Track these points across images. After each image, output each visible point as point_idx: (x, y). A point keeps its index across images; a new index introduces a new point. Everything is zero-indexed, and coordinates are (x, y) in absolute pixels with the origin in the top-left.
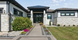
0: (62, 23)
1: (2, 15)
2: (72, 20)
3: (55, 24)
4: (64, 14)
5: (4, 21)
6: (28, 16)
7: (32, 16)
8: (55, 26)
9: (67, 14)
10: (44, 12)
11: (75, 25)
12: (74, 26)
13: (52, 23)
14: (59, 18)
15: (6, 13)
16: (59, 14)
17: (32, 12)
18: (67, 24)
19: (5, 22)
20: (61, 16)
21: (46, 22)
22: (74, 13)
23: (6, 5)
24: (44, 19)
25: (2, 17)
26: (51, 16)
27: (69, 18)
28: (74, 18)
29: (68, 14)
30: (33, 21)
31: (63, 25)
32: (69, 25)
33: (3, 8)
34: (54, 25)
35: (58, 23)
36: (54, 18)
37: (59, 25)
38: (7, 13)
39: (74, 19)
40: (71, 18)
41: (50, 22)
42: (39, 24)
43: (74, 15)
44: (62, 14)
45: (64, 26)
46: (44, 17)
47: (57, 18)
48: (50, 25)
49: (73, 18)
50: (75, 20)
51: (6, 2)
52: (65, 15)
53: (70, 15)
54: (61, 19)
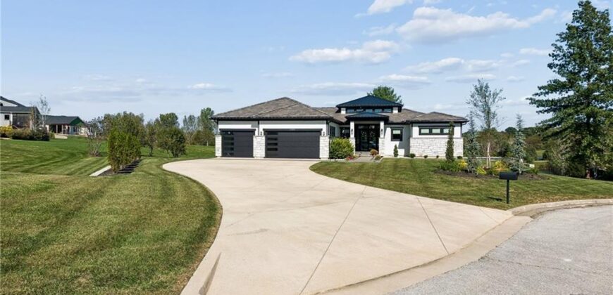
0: (421, 151)
1: (321, 138)
4: (427, 131)
6: (341, 132)
7: (352, 136)
9: (434, 131)
10: (382, 124)
13: (403, 151)
14: (415, 138)
15: (325, 135)
17: (352, 125)
18: (435, 153)
19: (325, 146)
20: (420, 134)
21: (387, 146)
22: (452, 127)
23: (325, 125)
24: (380, 141)
25: (321, 140)
26: (402, 132)
27: (440, 140)
29: (438, 131)
30: (354, 146)
31: (424, 155)
32: (438, 156)
33: (322, 129)
35: (411, 152)
37: (413, 156)
38: (327, 135)
40: (443, 140)
41: (396, 148)
42: (369, 153)
44: (423, 131)
45: (426, 157)
46: (382, 136)
47: (410, 138)
48: (395, 154)
52: (431, 133)
53: (441, 133)
54: (419, 141)
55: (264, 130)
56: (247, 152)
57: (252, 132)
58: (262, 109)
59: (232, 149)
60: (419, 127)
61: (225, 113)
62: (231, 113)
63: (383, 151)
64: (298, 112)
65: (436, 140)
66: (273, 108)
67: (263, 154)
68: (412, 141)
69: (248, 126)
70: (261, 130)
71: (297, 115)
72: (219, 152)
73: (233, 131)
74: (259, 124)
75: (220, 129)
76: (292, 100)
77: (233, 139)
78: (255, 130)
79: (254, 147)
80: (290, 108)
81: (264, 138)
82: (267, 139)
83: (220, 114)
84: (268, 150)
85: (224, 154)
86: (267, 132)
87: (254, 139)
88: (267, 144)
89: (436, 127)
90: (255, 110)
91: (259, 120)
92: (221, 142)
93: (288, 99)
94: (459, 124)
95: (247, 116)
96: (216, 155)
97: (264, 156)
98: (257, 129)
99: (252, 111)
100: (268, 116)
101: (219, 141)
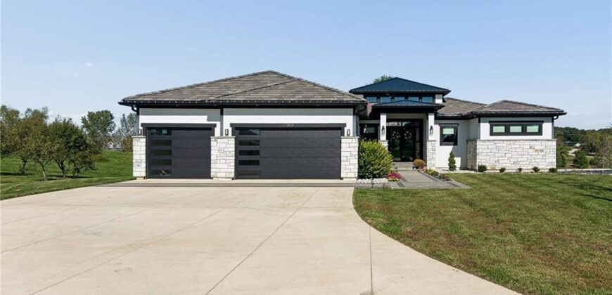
0: (493, 160)
1: (343, 140)
2: (532, 150)
3: (470, 167)
4: (502, 129)
5: (348, 154)
6: (362, 130)
7: (383, 137)
8: (468, 172)
9: (513, 129)
10: (431, 118)
11: (539, 167)
12: (536, 169)
13: (458, 161)
14: (483, 141)
15: (351, 135)
16: (485, 127)
17: (383, 118)
18: (514, 163)
19: (351, 156)
20: (492, 134)
21: (438, 155)
22: (540, 124)
23: (352, 117)
24: (429, 146)
25: (343, 145)
26: (456, 132)
27: (522, 143)
28: (539, 143)
29: (518, 129)
31: (499, 167)
32: (520, 170)
33: (345, 125)
34: (468, 169)
35: (481, 161)
36: (467, 141)
37: (482, 169)
38: (354, 135)
39: (538, 146)
40: (527, 143)
41: (452, 156)
42: (411, 164)
43: (540, 133)
44: (496, 129)
45: (502, 170)
46: (430, 138)
47: (475, 140)
48: (452, 167)
49: (534, 143)
50: (542, 151)
51: (352, 109)
52: (507, 133)
53: (524, 132)
54: (491, 145)
55: (232, 125)
56: (200, 168)
57: (209, 129)
58: (228, 88)
59: (169, 163)
60: (490, 122)
61: (155, 94)
62: (168, 94)
63: (433, 162)
64: (298, 93)
65: (517, 143)
66: (249, 86)
67: (231, 171)
68: (480, 145)
69: (200, 119)
70: (227, 126)
71: (298, 98)
72: (140, 170)
73: (171, 128)
74: (222, 114)
75: (143, 125)
76: (284, 76)
77: (169, 143)
78: (215, 125)
79: (213, 157)
80: (281, 87)
81: (232, 141)
82: (239, 143)
83: (144, 95)
84: (240, 163)
85: (152, 172)
86: (239, 130)
87: (213, 143)
88: (239, 153)
89: (516, 123)
90: (215, 89)
91: (222, 106)
92: (144, 148)
93: (275, 73)
94: (550, 119)
95: (197, 98)
96: (135, 174)
97: (233, 175)
98: (218, 124)
99: (209, 90)
100: (241, 98)
101: (140, 147)
